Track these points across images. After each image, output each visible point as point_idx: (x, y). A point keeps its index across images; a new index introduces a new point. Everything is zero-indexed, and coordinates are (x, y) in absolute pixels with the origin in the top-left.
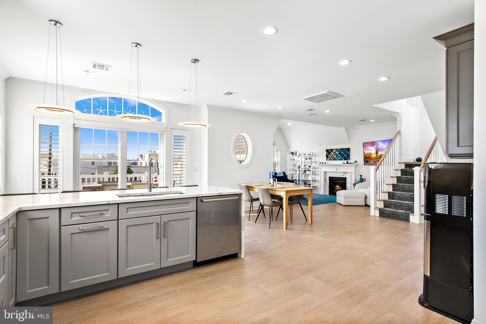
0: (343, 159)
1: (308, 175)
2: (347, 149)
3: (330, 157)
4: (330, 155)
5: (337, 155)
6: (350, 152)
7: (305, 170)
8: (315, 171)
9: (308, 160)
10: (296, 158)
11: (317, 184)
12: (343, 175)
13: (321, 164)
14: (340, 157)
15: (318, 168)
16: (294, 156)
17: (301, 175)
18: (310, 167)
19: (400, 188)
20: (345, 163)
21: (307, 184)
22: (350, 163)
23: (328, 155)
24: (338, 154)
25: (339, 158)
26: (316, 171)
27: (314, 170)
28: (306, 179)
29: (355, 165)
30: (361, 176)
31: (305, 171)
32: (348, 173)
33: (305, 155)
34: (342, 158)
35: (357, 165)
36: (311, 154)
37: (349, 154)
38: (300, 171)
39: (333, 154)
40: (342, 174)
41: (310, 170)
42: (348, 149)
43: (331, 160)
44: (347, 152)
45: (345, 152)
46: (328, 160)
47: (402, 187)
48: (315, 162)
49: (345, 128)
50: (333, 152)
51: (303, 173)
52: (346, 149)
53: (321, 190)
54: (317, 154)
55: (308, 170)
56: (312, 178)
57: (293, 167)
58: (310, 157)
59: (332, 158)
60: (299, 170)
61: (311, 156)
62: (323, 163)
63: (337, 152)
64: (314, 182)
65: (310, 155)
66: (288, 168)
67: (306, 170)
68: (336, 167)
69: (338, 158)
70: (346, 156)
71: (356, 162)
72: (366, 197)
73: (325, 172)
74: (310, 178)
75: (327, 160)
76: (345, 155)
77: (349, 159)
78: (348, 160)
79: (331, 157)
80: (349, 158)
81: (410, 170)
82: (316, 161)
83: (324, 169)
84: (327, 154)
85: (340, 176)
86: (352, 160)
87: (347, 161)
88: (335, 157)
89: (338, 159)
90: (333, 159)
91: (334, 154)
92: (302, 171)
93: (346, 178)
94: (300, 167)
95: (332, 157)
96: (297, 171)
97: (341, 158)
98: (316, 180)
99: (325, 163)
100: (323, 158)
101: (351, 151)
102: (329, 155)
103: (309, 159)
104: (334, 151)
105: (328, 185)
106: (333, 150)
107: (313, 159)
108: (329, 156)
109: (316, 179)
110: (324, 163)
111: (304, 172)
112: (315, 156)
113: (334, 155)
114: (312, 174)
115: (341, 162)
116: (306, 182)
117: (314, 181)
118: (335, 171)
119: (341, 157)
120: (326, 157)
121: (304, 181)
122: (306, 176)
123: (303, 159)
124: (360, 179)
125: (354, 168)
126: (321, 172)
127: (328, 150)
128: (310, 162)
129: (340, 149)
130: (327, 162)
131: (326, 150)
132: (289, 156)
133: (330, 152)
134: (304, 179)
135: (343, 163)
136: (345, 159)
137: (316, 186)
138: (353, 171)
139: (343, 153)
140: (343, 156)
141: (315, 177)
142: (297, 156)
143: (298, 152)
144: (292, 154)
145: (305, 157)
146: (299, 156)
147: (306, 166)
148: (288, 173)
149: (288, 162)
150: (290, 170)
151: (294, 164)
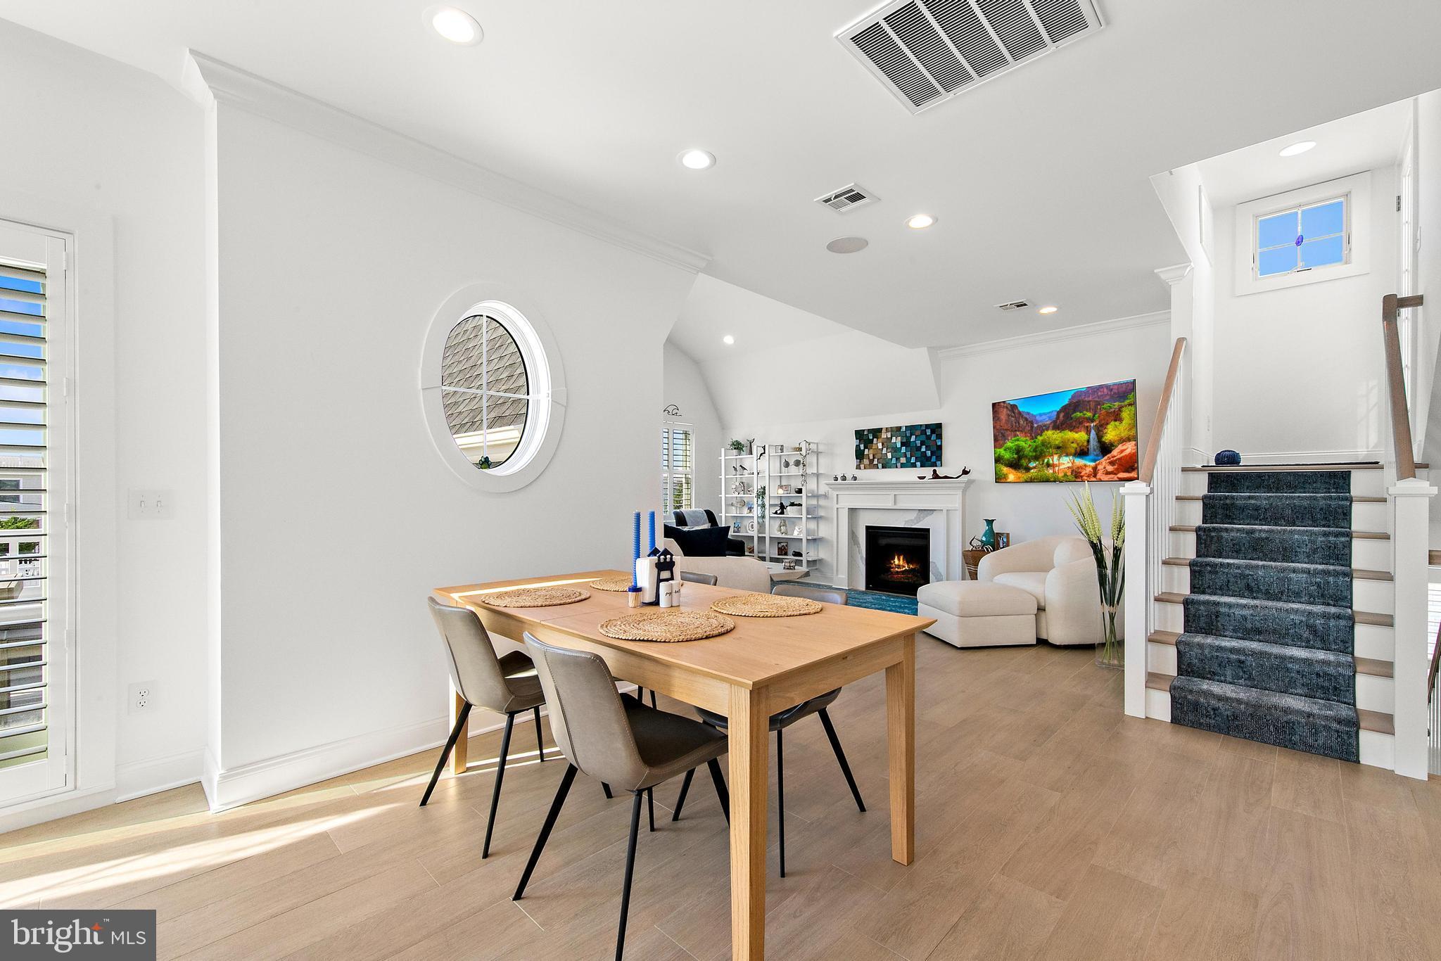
0: (918, 464)
1: (793, 520)
2: (934, 427)
3: (871, 457)
4: (871, 451)
5: (895, 450)
6: (941, 439)
7: (781, 504)
8: (818, 506)
9: (793, 470)
10: (749, 461)
11: (822, 554)
12: (918, 521)
13: (839, 481)
14: (906, 457)
15: (826, 496)
16: (744, 456)
17: (767, 520)
18: (800, 491)
19: (1232, 579)
20: (923, 478)
21: (790, 552)
22: (946, 477)
23: (864, 450)
24: (899, 445)
25: (903, 460)
26: (820, 506)
27: (814, 502)
28: (784, 536)
29: (963, 485)
30: (990, 522)
31: (782, 507)
32: (935, 512)
33: (782, 450)
34: (913, 460)
35: (970, 482)
36: (803, 446)
37: (939, 444)
38: (763, 506)
39: (880, 446)
40: (913, 516)
41: (800, 505)
42: (937, 429)
43: (872, 465)
44: (934, 438)
45: (923, 438)
46: (862, 466)
47: (1243, 576)
48: (818, 475)
49: (929, 348)
50: (880, 440)
51: (776, 513)
52: (927, 426)
53: (837, 574)
54: (821, 448)
55: (792, 504)
56: (808, 532)
57: (742, 495)
58: (800, 458)
59: (876, 460)
60: (760, 502)
61: (804, 452)
62: (844, 478)
63: (894, 438)
64: (812, 545)
65: (800, 449)
66: (723, 496)
67: (785, 504)
68: (892, 493)
69: (898, 459)
70: (929, 453)
71: (965, 472)
72: (1041, 609)
73: (852, 511)
74: (799, 532)
75: (858, 467)
76: (923, 449)
77: (938, 463)
78: (936, 466)
79: (874, 458)
80: (939, 458)
81: (1250, 497)
82: (820, 472)
83: (850, 499)
84: (858, 447)
85: (906, 522)
86: (950, 466)
87: (935, 471)
88: (889, 456)
89: (899, 465)
90: (880, 465)
91: (883, 444)
92: (770, 505)
93: (927, 531)
94: (764, 493)
95: (879, 456)
96: (755, 506)
97: (908, 460)
98: (821, 539)
99: (855, 478)
100: (845, 461)
101: (946, 433)
102: (866, 450)
103: (797, 463)
104: (884, 436)
105: (865, 556)
106: (880, 430)
107: (811, 464)
108: (866, 452)
109: (821, 534)
110: (849, 476)
111: (779, 512)
112: (818, 453)
113: (884, 451)
114: (807, 518)
115: (911, 475)
116: (785, 544)
117: (814, 541)
118: (890, 505)
119: (909, 456)
120: (857, 459)
121: (779, 543)
122: (785, 525)
123: (776, 465)
124: (985, 535)
125: (960, 493)
126: (837, 508)
127: (864, 430)
128: (802, 475)
129: (906, 427)
130: (858, 473)
131: (857, 432)
132: (727, 457)
133: (871, 438)
134: (779, 535)
135: (920, 478)
136: (925, 462)
137: (821, 560)
138: (957, 505)
139: (918, 443)
140: (918, 454)
141: (817, 527)
142: (755, 456)
143: (759, 442)
144: (735, 449)
145: (783, 456)
146: (761, 454)
147: (784, 488)
148: (723, 515)
149: (723, 477)
150: (729, 505)
151: (743, 483)
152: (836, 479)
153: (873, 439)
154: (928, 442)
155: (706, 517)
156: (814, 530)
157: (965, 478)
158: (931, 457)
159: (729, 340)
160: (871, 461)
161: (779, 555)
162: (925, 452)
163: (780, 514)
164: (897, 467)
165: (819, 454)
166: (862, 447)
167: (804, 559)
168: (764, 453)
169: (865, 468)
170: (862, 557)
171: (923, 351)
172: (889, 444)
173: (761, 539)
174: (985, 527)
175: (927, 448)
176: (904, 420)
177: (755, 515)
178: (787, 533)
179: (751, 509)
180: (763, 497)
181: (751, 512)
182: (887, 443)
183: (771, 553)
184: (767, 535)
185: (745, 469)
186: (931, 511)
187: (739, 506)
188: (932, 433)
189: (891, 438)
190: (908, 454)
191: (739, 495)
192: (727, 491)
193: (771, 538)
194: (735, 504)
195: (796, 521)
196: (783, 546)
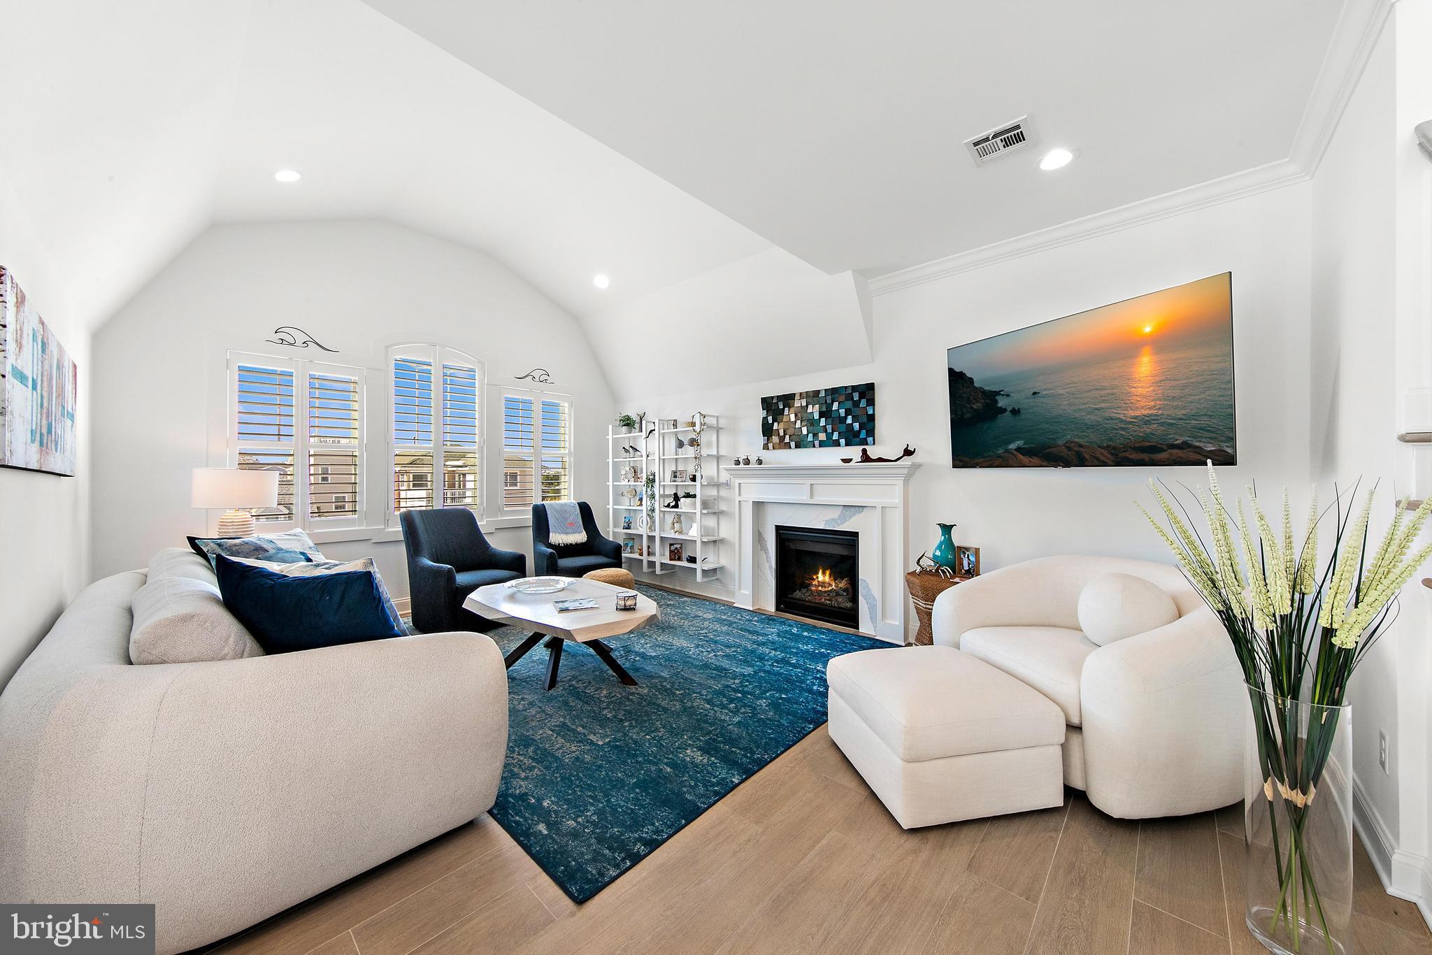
0: (843, 441)
1: (690, 514)
2: (864, 389)
3: (782, 433)
4: (782, 424)
5: (812, 423)
6: (874, 405)
7: (676, 495)
8: (718, 498)
9: (689, 452)
10: (638, 440)
11: (724, 561)
12: (843, 519)
13: (742, 465)
15: (727, 484)
16: (635, 434)
17: (657, 514)
18: (694, 479)
20: (850, 460)
21: (684, 556)
22: (880, 460)
23: (773, 424)
24: (816, 416)
25: (822, 436)
26: (723, 499)
27: (713, 492)
28: (677, 536)
29: (905, 471)
31: (676, 498)
32: (866, 509)
33: (675, 426)
34: (835, 436)
35: (916, 467)
36: (697, 420)
37: (870, 412)
38: (653, 496)
39: (793, 418)
40: (835, 513)
41: (694, 496)
42: (867, 391)
43: (784, 445)
44: (863, 403)
45: (849, 404)
46: (770, 445)
48: (718, 458)
49: (854, 271)
50: (792, 410)
51: (668, 506)
52: (854, 388)
53: (740, 589)
54: (722, 423)
55: (688, 496)
56: (705, 531)
57: (632, 483)
58: (693, 436)
59: (787, 437)
60: (649, 493)
61: (697, 428)
62: (747, 462)
63: (810, 407)
64: (711, 547)
65: (693, 424)
66: (610, 483)
67: (681, 494)
68: (808, 482)
69: (815, 435)
70: (856, 426)
71: (908, 453)
72: (1074, 729)
73: (758, 506)
74: (694, 532)
75: (766, 447)
76: (849, 420)
77: (870, 439)
78: (867, 444)
79: (785, 434)
80: (871, 433)
82: (721, 454)
83: (753, 490)
84: (765, 419)
85: (827, 522)
86: (886, 443)
87: (864, 451)
88: (805, 431)
89: (817, 443)
90: (793, 444)
91: (796, 416)
92: (661, 496)
93: (856, 534)
94: (654, 481)
95: (790, 431)
96: (644, 497)
97: (829, 436)
98: (722, 541)
99: (760, 462)
100: (750, 442)
101: (880, 397)
102: (776, 424)
103: (693, 442)
104: (797, 404)
105: (774, 566)
106: (792, 396)
107: (709, 444)
108: (775, 426)
109: (721, 536)
110: (753, 459)
111: (671, 505)
112: (718, 430)
113: (798, 425)
114: (702, 514)
115: (831, 457)
116: (678, 546)
117: (713, 542)
118: (805, 498)
119: (829, 430)
120: (764, 436)
121: (671, 545)
122: (679, 521)
123: (671, 444)
124: (939, 547)
125: (900, 482)
126: (740, 501)
127: (773, 397)
128: (696, 458)
129: (826, 390)
130: (765, 455)
131: (764, 400)
132: (614, 435)
133: (781, 407)
134: (671, 534)
135: (844, 461)
136: (852, 438)
137: (722, 568)
138: (897, 501)
139: (842, 412)
140: (843, 428)
141: (716, 526)
142: (644, 434)
143: (649, 417)
144: (624, 425)
145: (676, 434)
146: (651, 432)
147: (678, 474)
148: (610, 507)
149: (610, 460)
150: (619, 494)
151: (633, 467)
152: (738, 463)
153: (783, 409)
154: (856, 411)
155: (579, 511)
156: (713, 528)
157: (907, 461)
158: (859, 432)
159: (601, 281)
160: (782, 439)
161: (670, 560)
162: (852, 424)
163: (673, 507)
164: (814, 447)
165: (720, 431)
166: (770, 419)
167: (698, 566)
168: (654, 430)
169: (774, 448)
170: (770, 567)
171: (847, 277)
172: (804, 415)
173: (651, 538)
174: (938, 537)
175: (855, 419)
176: (823, 382)
177: (644, 508)
178: (681, 533)
179: (641, 500)
180: (652, 486)
181: (641, 505)
182: (802, 414)
183: (661, 557)
184: (657, 534)
185: (636, 450)
186: (861, 509)
187: (630, 496)
188: (861, 398)
189: (807, 406)
190: (829, 428)
191: (629, 483)
192: (616, 478)
193: (662, 538)
194: (625, 493)
195: (691, 517)
196: (676, 548)
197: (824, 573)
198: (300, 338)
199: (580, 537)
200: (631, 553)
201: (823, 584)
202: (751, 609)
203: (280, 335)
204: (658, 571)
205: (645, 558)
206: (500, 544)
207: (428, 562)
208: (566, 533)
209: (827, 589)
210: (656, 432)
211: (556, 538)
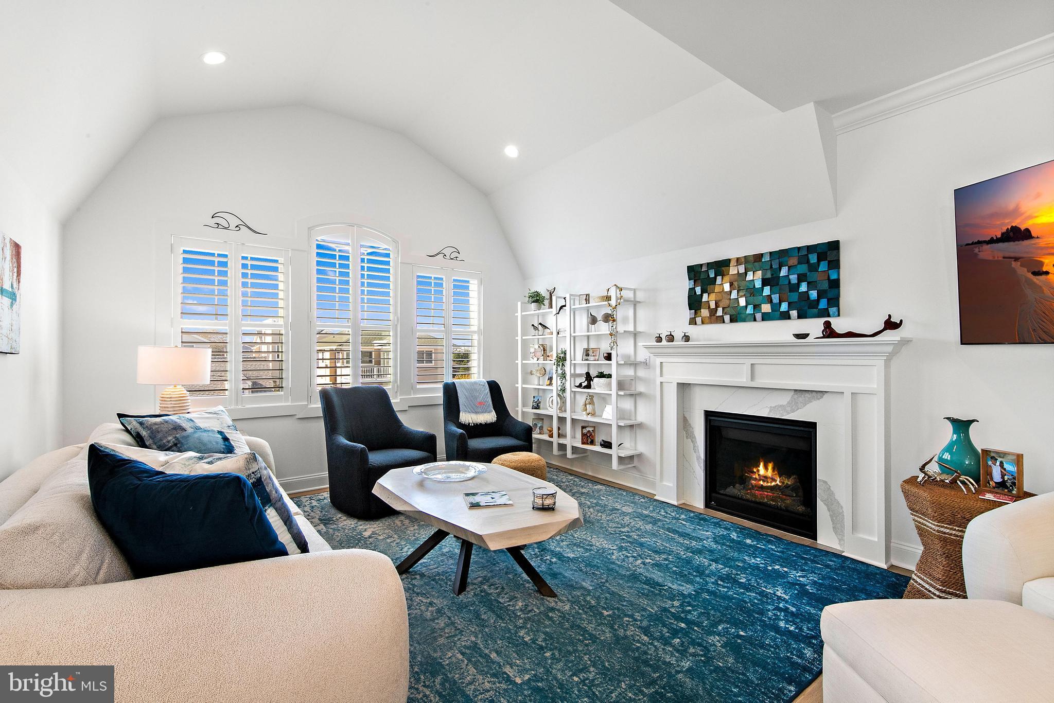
0: (794, 313)
1: (603, 395)
2: (825, 249)
3: (713, 305)
4: (713, 296)
5: (751, 292)
6: (838, 269)
7: (588, 374)
8: (635, 378)
9: (603, 328)
10: (548, 316)
11: (642, 447)
12: (794, 407)
13: (664, 342)
14: (771, 301)
15: (646, 364)
16: (545, 310)
17: (568, 394)
18: (609, 357)
20: (805, 336)
22: (852, 335)
23: (702, 295)
24: (758, 284)
25: (766, 308)
26: (640, 379)
27: (630, 372)
28: (590, 418)
29: (890, 349)
30: (962, 426)
31: (589, 378)
32: (826, 396)
33: (587, 300)
34: (784, 307)
35: (902, 344)
36: (613, 293)
37: (834, 277)
38: (563, 376)
39: (727, 287)
40: (784, 399)
41: (610, 376)
42: (829, 251)
43: (714, 318)
44: (823, 266)
45: (803, 268)
46: (699, 320)
49: (816, 103)
50: (727, 278)
51: (580, 386)
52: (811, 249)
53: (662, 480)
54: (640, 296)
55: (601, 375)
56: (621, 414)
57: (541, 361)
58: (608, 311)
59: (720, 310)
60: (560, 371)
61: (613, 302)
62: (671, 338)
63: (750, 273)
64: (627, 433)
65: (608, 298)
66: (519, 362)
67: (593, 373)
68: (749, 361)
69: (757, 307)
70: (814, 294)
71: (891, 325)
73: (683, 387)
74: (608, 414)
75: (693, 322)
76: (803, 287)
77: (832, 310)
78: (829, 316)
79: (717, 306)
80: (835, 301)
82: (639, 329)
84: (692, 291)
85: (772, 409)
86: (858, 315)
87: (828, 325)
88: (742, 302)
89: (759, 316)
90: (727, 318)
91: (731, 285)
92: (572, 375)
93: (813, 425)
94: (564, 359)
95: (725, 303)
96: (554, 376)
97: (775, 307)
98: (640, 426)
99: (687, 338)
100: (674, 316)
101: (846, 257)
102: (705, 295)
103: (608, 318)
104: (733, 271)
105: (703, 457)
106: (726, 263)
107: (625, 320)
108: (705, 297)
109: (640, 419)
110: (678, 335)
111: (584, 385)
112: (635, 304)
113: (734, 295)
114: (618, 395)
115: (781, 331)
116: (591, 429)
117: (630, 426)
118: (743, 379)
120: (690, 309)
121: (583, 428)
122: (592, 403)
123: (582, 320)
124: (948, 449)
125: (880, 363)
126: (661, 383)
127: (701, 265)
128: (611, 334)
129: (771, 253)
130: (692, 331)
131: (691, 269)
132: (523, 312)
133: (712, 275)
134: (584, 417)
135: (798, 336)
136: (806, 309)
137: (640, 456)
138: (875, 386)
139: (794, 278)
140: (794, 297)
141: (633, 408)
142: (554, 310)
143: (560, 292)
144: (533, 302)
145: (588, 309)
146: (561, 308)
147: (590, 353)
148: (519, 385)
149: (519, 338)
150: (528, 373)
151: (543, 345)
152: (659, 339)
153: (715, 278)
154: (813, 276)
155: (488, 389)
156: (630, 411)
157: (891, 336)
158: (818, 301)
159: (511, 151)
160: (713, 312)
162: (807, 292)
163: (585, 387)
164: (755, 320)
165: (638, 305)
166: (698, 290)
167: (614, 452)
168: (565, 306)
169: (703, 323)
170: (698, 458)
171: (807, 112)
172: (743, 284)
173: (562, 420)
174: (948, 434)
175: (811, 285)
176: (767, 244)
177: (554, 388)
178: (593, 415)
179: (551, 379)
180: (563, 365)
181: (551, 384)
182: (739, 282)
183: (573, 440)
184: (568, 415)
185: (546, 327)
186: (819, 395)
187: (539, 375)
188: (820, 260)
189: (746, 274)
190: (776, 299)
191: (538, 362)
192: (524, 357)
193: (573, 420)
194: (534, 372)
195: (605, 398)
196: (589, 431)
197: (766, 468)
198: (234, 222)
199: (490, 417)
200: (540, 433)
201: (765, 478)
202: (675, 503)
203: (216, 220)
204: (569, 455)
205: (555, 440)
206: (412, 422)
207: (344, 441)
208: (476, 413)
209: (769, 484)
210: (567, 308)
211: (466, 417)
